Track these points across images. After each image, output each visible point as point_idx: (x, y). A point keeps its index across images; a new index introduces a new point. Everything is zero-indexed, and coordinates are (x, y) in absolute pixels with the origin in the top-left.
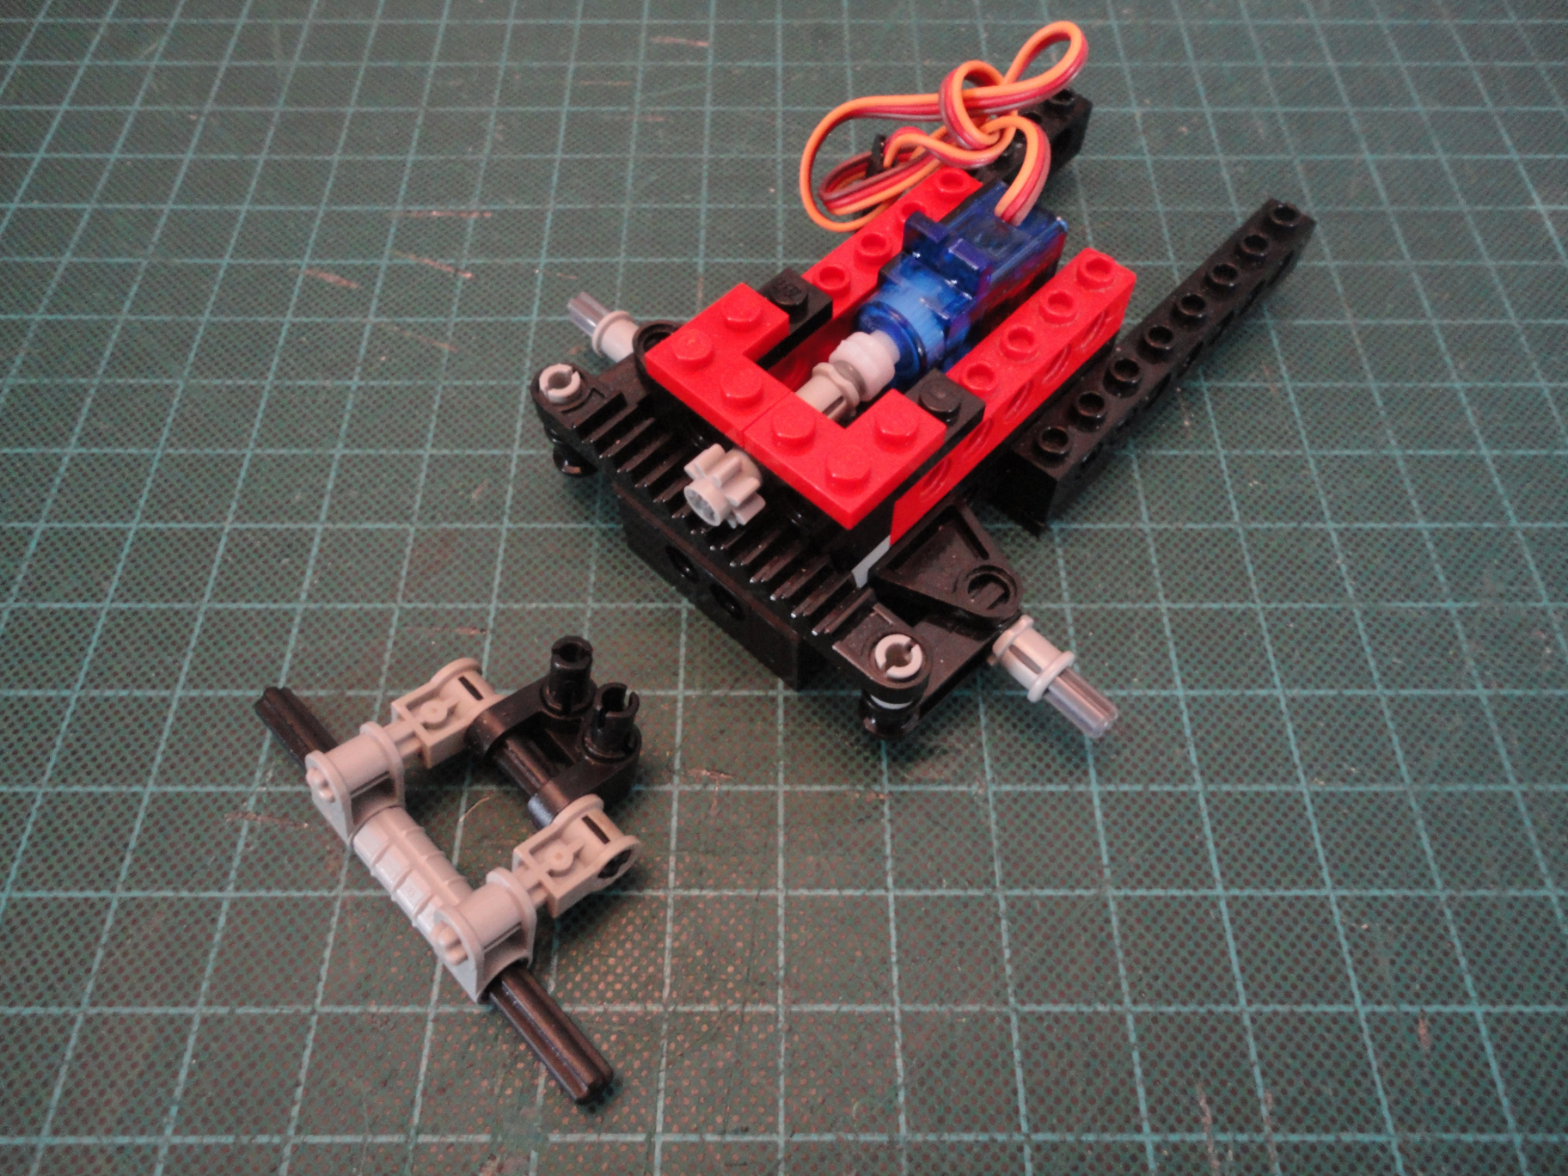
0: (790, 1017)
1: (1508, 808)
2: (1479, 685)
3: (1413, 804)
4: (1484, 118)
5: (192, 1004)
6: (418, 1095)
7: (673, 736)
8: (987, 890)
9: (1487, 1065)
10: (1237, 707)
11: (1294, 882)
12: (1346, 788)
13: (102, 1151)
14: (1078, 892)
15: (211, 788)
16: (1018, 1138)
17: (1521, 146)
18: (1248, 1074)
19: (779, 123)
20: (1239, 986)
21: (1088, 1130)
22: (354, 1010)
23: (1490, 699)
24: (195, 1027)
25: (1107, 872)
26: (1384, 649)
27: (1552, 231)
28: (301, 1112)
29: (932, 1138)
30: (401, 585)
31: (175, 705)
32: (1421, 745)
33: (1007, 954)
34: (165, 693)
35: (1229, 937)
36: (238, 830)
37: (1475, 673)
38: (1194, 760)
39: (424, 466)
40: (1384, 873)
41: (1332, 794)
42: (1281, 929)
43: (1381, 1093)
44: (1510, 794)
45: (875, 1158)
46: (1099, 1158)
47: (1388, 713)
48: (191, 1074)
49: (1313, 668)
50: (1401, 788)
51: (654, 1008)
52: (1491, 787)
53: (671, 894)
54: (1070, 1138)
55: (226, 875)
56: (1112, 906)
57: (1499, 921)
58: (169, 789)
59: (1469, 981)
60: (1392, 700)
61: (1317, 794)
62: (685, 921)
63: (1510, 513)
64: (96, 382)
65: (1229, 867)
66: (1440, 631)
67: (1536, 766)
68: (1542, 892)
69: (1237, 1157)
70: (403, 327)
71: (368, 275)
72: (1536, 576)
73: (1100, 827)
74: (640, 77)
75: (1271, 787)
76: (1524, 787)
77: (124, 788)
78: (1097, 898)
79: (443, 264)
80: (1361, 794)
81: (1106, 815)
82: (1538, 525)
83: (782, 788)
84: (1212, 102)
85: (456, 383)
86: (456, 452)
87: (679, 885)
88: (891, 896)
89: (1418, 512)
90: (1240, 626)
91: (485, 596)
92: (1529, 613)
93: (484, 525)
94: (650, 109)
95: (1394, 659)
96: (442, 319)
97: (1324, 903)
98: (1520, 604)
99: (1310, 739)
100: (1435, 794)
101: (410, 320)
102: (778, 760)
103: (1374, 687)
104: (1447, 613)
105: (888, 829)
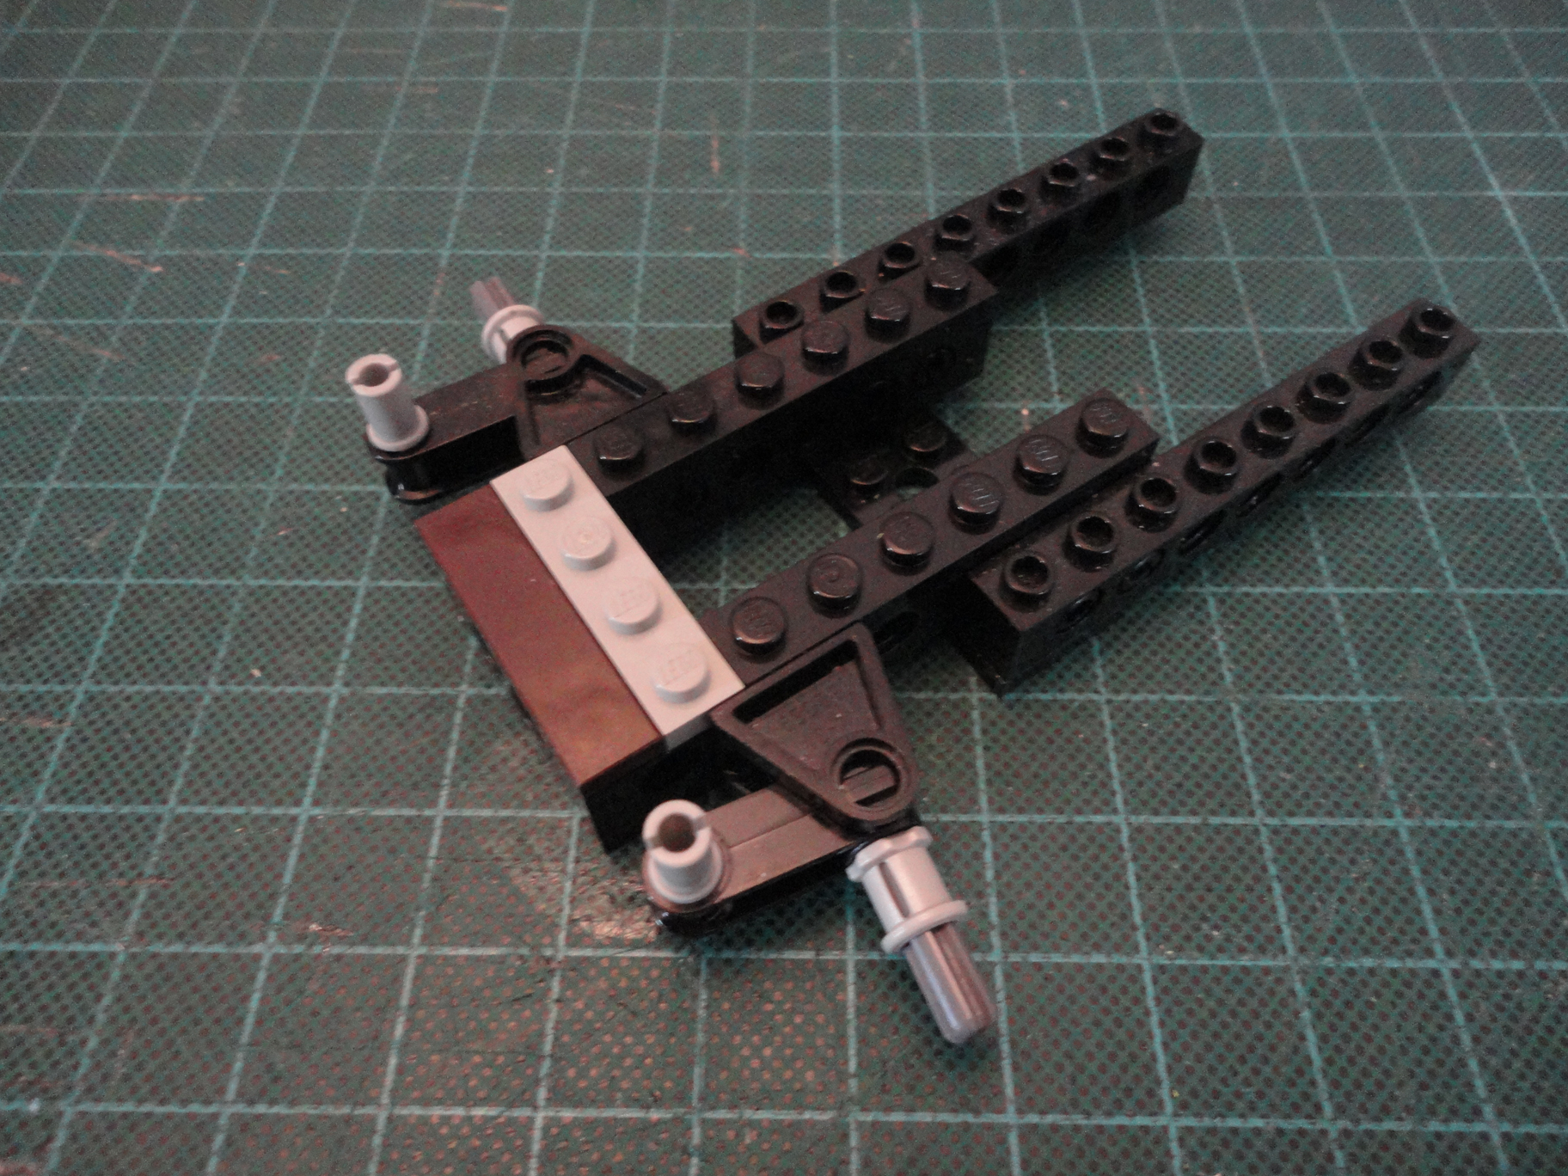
1: (1432, 994)
2: (1398, 812)
3: (1298, 987)
4: (1434, 90)
7: (280, 876)
10: (1062, 839)
11: (1119, 1105)
12: (1205, 962)
14: (808, 1115)
17: (1477, 122)
19: (574, 96)
23: (1412, 832)
25: (853, 1084)
26: (1269, 760)
27: (1513, 222)
32: (1312, 899)
37: (1393, 794)
38: (994, 916)
39: (40, 504)
40: (1250, 1093)
41: (1183, 969)
44: (1435, 973)
47: (1269, 851)
49: (1169, 785)
50: (1280, 962)
52: (1410, 963)
53: (226, 1111)
56: (854, 1141)
60: (1275, 831)
61: (1162, 969)
63: (1448, 574)
65: (1028, 1079)
66: (1347, 735)
67: (1474, 932)
68: (1479, 1127)
70: (57, 331)
71: (31, 270)
73: (851, 1014)
74: (417, 44)
75: (1098, 958)
76: (1454, 964)
78: (834, 1124)
79: (128, 256)
80: (1225, 970)
81: (860, 996)
82: (1485, 590)
83: (416, 951)
84: (1101, 72)
85: (107, 399)
86: (87, 485)
87: (241, 1095)
88: (540, 1118)
89: (1326, 573)
90: (1075, 725)
91: (75, 675)
92: (1471, 711)
93: (97, 580)
94: (423, 79)
95: (1283, 774)
96: (110, 321)
97: (1161, 1137)
98: (1459, 698)
99: (1158, 887)
100: (1329, 971)
101: (70, 322)
102: (418, 909)
103: (1252, 814)
104: (1358, 709)
105: (554, 1012)
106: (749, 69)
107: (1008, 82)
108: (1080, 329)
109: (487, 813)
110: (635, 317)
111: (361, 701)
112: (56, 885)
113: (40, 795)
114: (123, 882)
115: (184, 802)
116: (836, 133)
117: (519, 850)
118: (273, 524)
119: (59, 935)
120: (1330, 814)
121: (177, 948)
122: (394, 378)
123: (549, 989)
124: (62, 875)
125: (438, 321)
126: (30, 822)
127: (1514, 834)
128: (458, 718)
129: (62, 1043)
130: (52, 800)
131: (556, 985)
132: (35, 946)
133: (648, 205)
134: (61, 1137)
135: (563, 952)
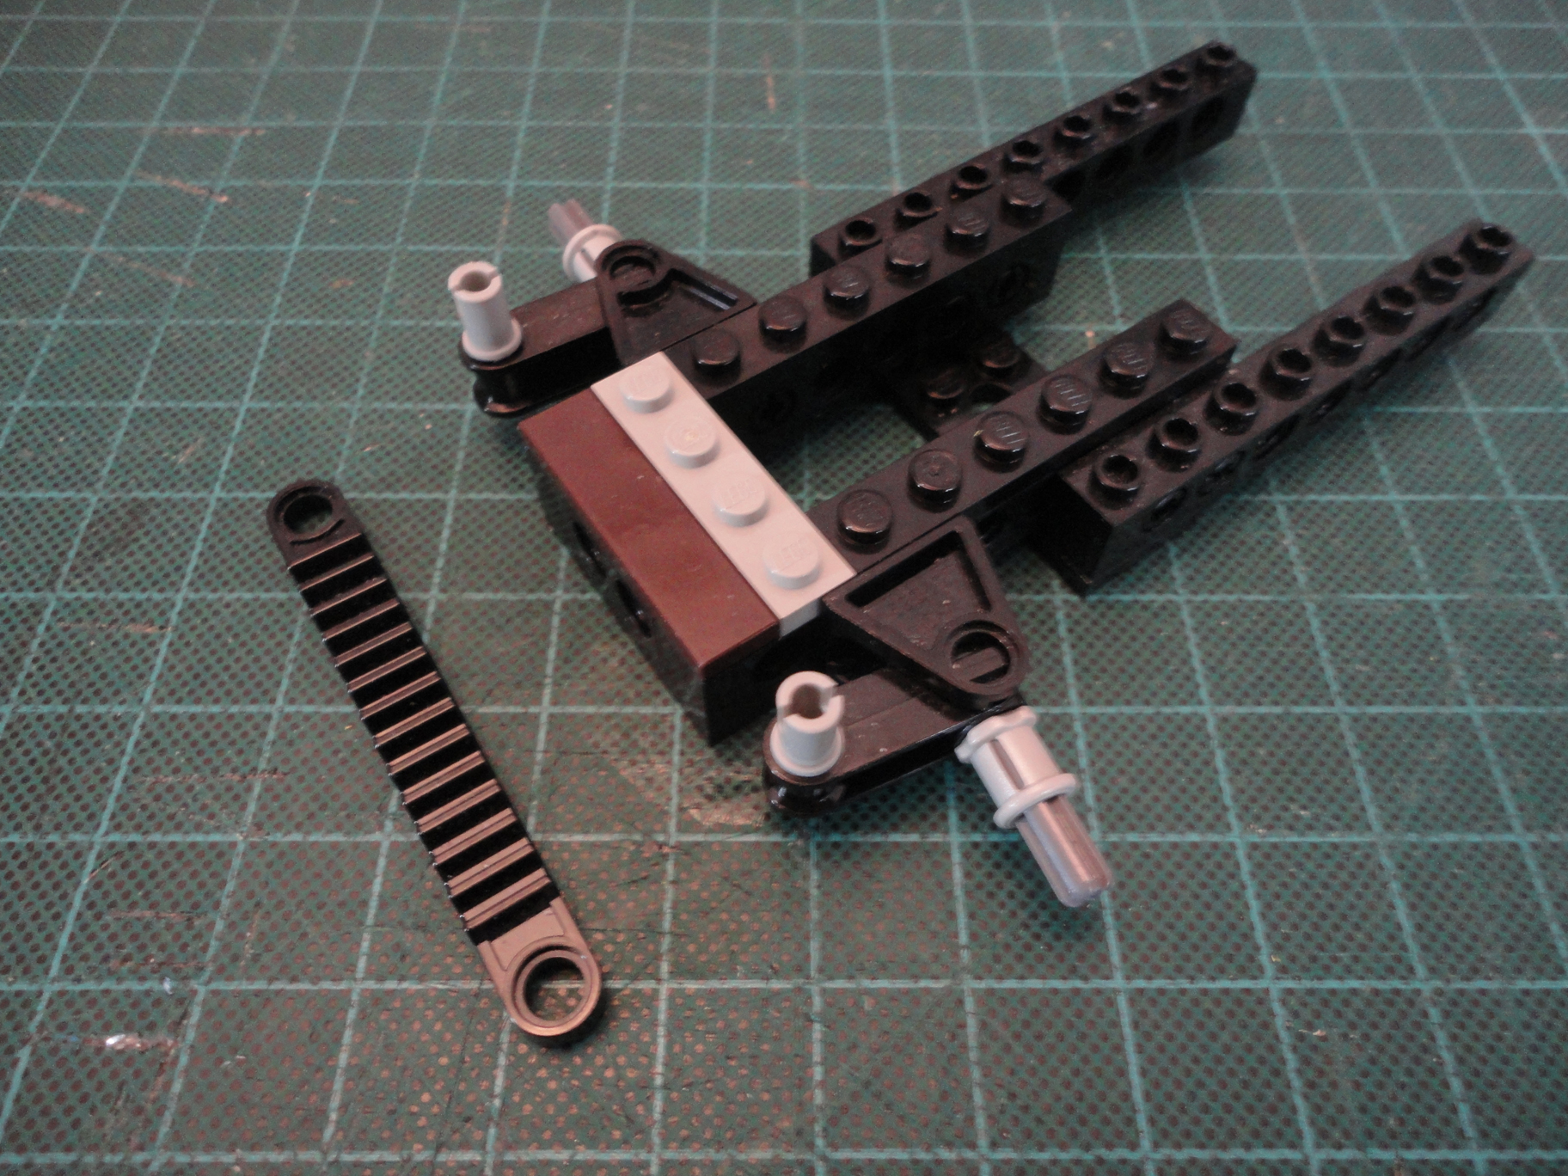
1: (1512, 865)
2: (1470, 699)
3: (1386, 861)
4: (1464, 36)
8: (801, 981)
10: (1152, 728)
11: (1222, 970)
12: (1294, 838)
14: (923, 984)
17: (1509, 65)
19: (627, 35)
20: (1142, 1122)
23: (1487, 718)
25: (965, 955)
26: (1345, 654)
27: (1548, 156)
30: (65, 569)
32: (1395, 780)
33: (818, 1073)
35: (1130, 1047)
37: (1465, 685)
39: (124, 422)
40: (1345, 957)
41: (1275, 846)
42: (1202, 1036)
44: (1515, 846)
47: (1350, 738)
49: (1251, 678)
50: (1367, 838)
52: (1490, 838)
53: (358, 987)
56: (970, 1004)
57: (1504, 1026)
59: (1464, 1111)
60: (1356, 719)
61: (1255, 846)
62: (372, 1027)
63: (1506, 483)
65: (1133, 948)
66: (1418, 630)
67: (1551, 809)
68: (1562, 984)
70: (129, 258)
71: (98, 201)
72: (1542, 561)
73: (959, 892)
75: (1194, 837)
76: (1533, 837)
78: (949, 991)
79: (193, 186)
80: (1315, 846)
81: (968, 875)
82: (1541, 497)
84: (1144, 16)
85: (184, 322)
86: (170, 404)
87: (370, 974)
88: (664, 989)
89: (1389, 482)
90: (1157, 624)
91: (173, 584)
92: (1534, 607)
93: (188, 494)
94: (475, 19)
95: (1358, 667)
96: (181, 248)
97: (1262, 999)
98: (1522, 596)
99: (1247, 772)
100: (1414, 846)
101: (141, 249)
102: (530, 799)
103: (1331, 703)
104: (1427, 607)
105: (670, 893)
106: (799, 10)
108: (1138, 256)
109: (590, 710)
110: (702, 244)
111: (459, 606)
112: (171, 779)
113: (148, 696)
114: (236, 777)
115: (292, 701)
116: (888, 73)
117: (624, 744)
118: (359, 441)
119: (178, 827)
120: (1406, 703)
121: (297, 837)
122: (495, 285)
123: (664, 872)
124: (176, 771)
125: (508, 248)
126: (140, 721)
128: (556, 621)
129: (190, 926)
130: (161, 701)
131: (670, 867)
132: (156, 837)
133: (708, 139)
134: (196, 1013)
135: (675, 838)
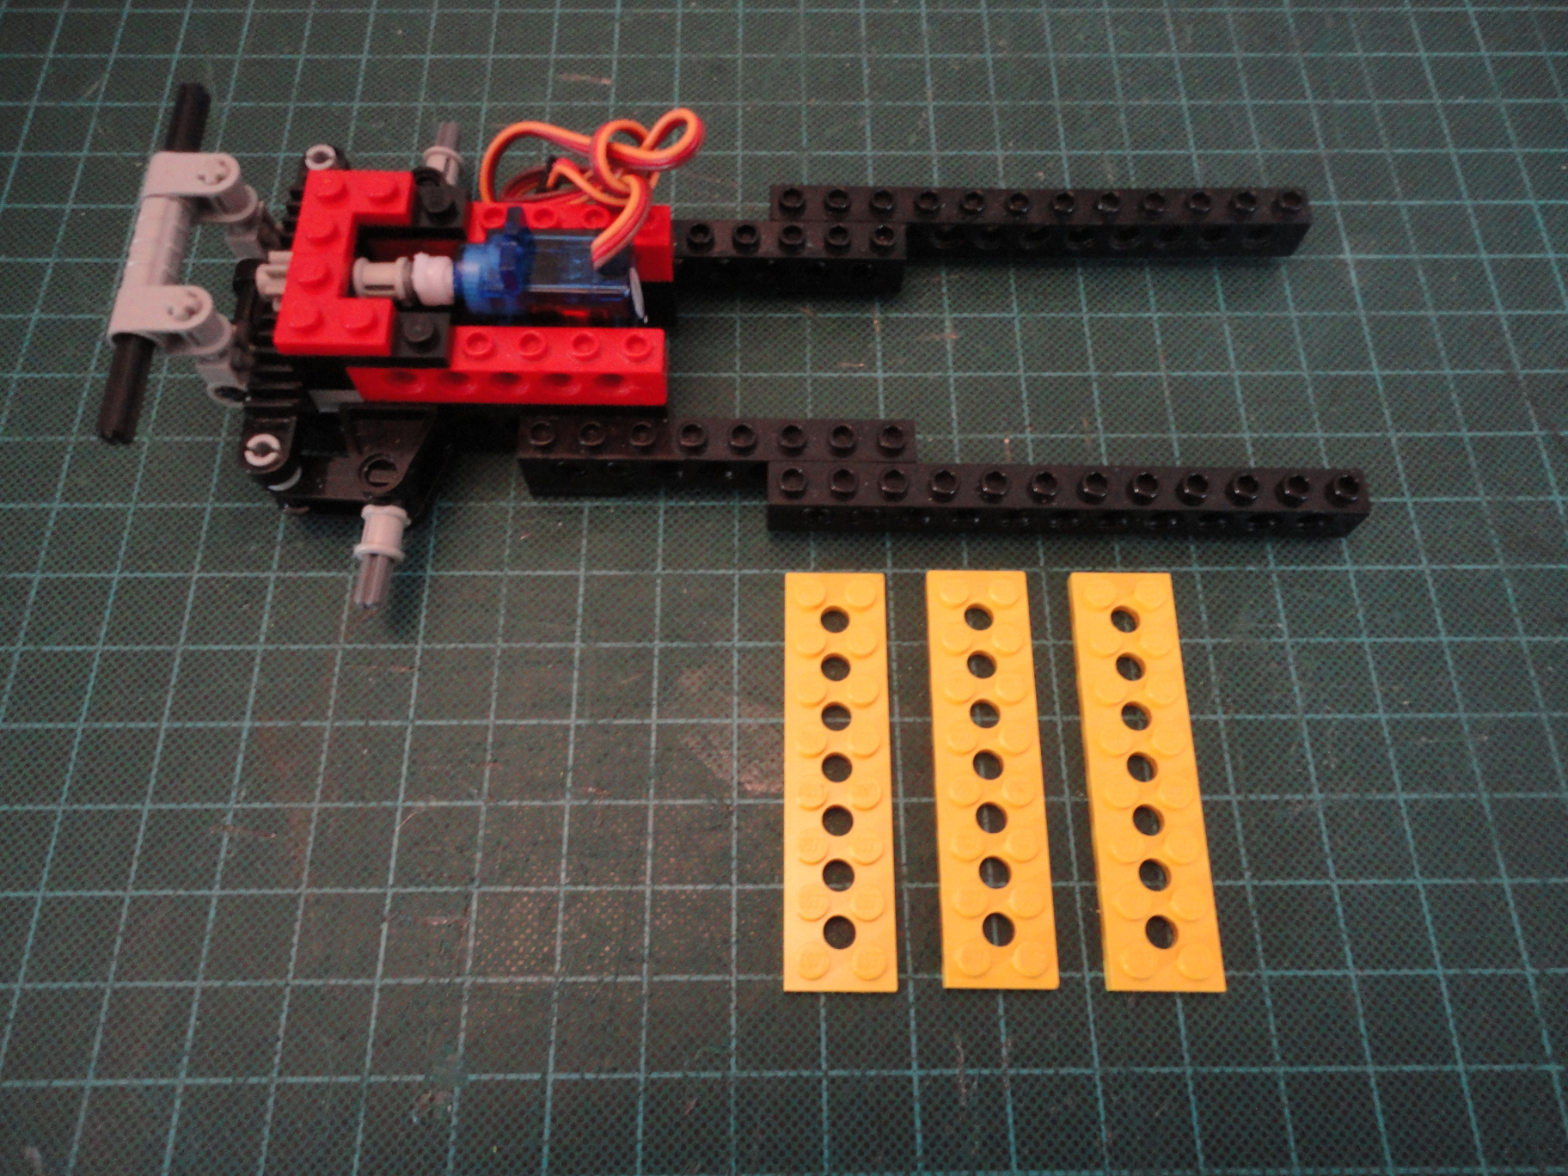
0: (651, 983)
1: (1225, 815)
2: (1220, 710)
5: (194, 979)
6: (369, 1046)
7: (566, 759)
9: (1176, 1016)
13: (134, 1090)
15: (196, 806)
16: (819, 1074)
18: (996, 1025)
21: (871, 1068)
22: (318, 983)
23: (1227, 723)
24: (197, 996)
28: (282, 1059)
29: (754, 1074)
30: (343, 628)
31: (162, 736)
34: (153, 725)
36: (220, 840)
37: (1218, 700)
43: (1093, 1038)
44: (1229, 803)
45: (711, 1089)
46: (877, 1088)
48: (197, 1032)
51: (548, 979)
53: (563, 890)
54: (857, 1073)
55: (213, 876)
56: (906, 897)
58: (164, 806)
61: (1077, 804)
62: (573, 911)
64: (72, 439)
67: (1254, 780)
68: (1241, 883)
69: (980, 1086)
72: (1282, 614)
76: (1240, 797)
77: (127, 806)
81: (908, 823)
82: (1292, 567)
83: (652, 803)
84: (1070, 146)
87: (568, 882)
88: (734, 890)
91: (412, 638)
92: (1271, 648)
93: (410, 573)
98: (1264, 639)
102: (650, 778)
104: (1204, 647)
105: (735, 836)
106: (804, 143)
107: (999, 153)
108: (1046, 374)
109: (681, 721)
110: (738, 368)
111: (594, 652)
112: (435, 768)
113: (411, 715)
114: (474, 766)
115: (499, 717)
117: (704, 743)
118: (516, 531)
119: (445, 797)
121: (515, 803)
123: (731, 822)
124: (437, 762)
126: (410, 731)
127: (1285, 723)
128: (656, 662)
129: (462, 855)
130: (420, 718)
131: (734, 819)
134: (474, 906)
135: (736, 802)
